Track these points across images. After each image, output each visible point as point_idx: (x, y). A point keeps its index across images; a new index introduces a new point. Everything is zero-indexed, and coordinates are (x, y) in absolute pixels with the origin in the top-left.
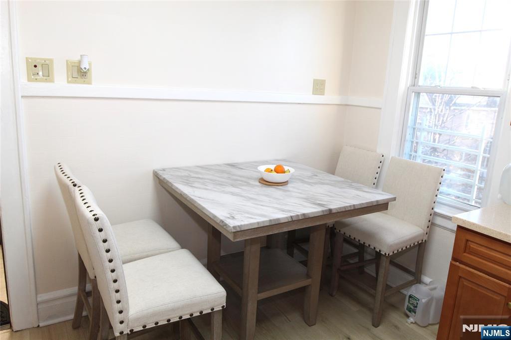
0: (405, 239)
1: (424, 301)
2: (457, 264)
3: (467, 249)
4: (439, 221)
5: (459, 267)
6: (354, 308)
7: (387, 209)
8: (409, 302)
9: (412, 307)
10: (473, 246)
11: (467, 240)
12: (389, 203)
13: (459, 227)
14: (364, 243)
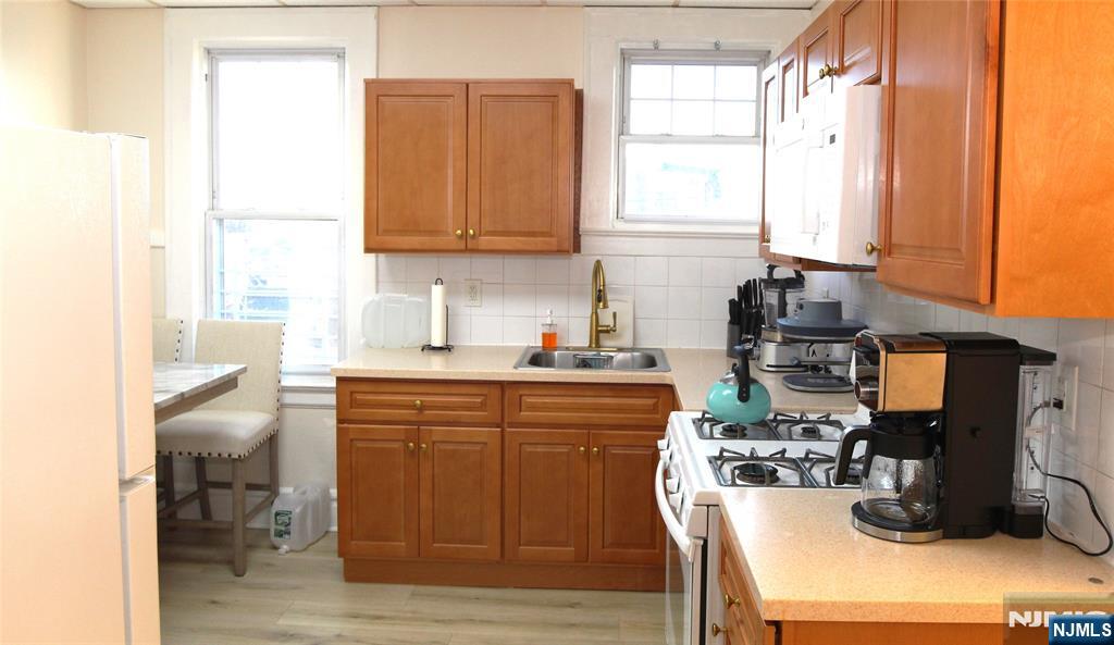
0: (257, 429)
1: (298, 510)
2: (345, 425)
3: (354, 403)
4: (289, 398)
5: (348, 428)
6: (195, 570)
7: (236, 386)
8: (276, 523)
9: (283, 529)
10: (359, 397)
11: (352, 393)
12: (239, 377)
13: (339, 380)
14: (199, 454)
